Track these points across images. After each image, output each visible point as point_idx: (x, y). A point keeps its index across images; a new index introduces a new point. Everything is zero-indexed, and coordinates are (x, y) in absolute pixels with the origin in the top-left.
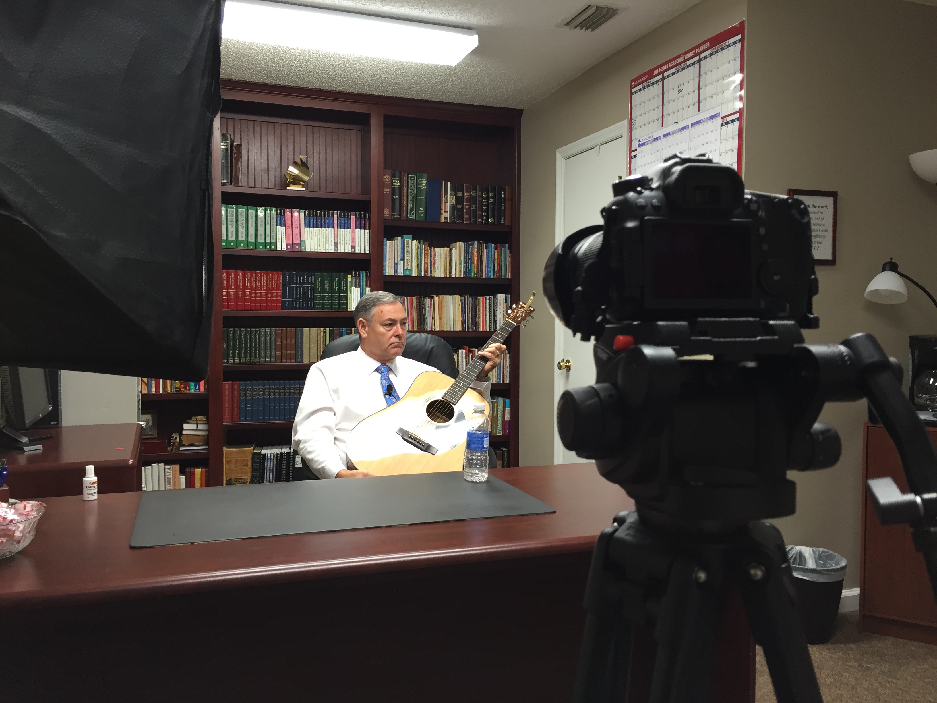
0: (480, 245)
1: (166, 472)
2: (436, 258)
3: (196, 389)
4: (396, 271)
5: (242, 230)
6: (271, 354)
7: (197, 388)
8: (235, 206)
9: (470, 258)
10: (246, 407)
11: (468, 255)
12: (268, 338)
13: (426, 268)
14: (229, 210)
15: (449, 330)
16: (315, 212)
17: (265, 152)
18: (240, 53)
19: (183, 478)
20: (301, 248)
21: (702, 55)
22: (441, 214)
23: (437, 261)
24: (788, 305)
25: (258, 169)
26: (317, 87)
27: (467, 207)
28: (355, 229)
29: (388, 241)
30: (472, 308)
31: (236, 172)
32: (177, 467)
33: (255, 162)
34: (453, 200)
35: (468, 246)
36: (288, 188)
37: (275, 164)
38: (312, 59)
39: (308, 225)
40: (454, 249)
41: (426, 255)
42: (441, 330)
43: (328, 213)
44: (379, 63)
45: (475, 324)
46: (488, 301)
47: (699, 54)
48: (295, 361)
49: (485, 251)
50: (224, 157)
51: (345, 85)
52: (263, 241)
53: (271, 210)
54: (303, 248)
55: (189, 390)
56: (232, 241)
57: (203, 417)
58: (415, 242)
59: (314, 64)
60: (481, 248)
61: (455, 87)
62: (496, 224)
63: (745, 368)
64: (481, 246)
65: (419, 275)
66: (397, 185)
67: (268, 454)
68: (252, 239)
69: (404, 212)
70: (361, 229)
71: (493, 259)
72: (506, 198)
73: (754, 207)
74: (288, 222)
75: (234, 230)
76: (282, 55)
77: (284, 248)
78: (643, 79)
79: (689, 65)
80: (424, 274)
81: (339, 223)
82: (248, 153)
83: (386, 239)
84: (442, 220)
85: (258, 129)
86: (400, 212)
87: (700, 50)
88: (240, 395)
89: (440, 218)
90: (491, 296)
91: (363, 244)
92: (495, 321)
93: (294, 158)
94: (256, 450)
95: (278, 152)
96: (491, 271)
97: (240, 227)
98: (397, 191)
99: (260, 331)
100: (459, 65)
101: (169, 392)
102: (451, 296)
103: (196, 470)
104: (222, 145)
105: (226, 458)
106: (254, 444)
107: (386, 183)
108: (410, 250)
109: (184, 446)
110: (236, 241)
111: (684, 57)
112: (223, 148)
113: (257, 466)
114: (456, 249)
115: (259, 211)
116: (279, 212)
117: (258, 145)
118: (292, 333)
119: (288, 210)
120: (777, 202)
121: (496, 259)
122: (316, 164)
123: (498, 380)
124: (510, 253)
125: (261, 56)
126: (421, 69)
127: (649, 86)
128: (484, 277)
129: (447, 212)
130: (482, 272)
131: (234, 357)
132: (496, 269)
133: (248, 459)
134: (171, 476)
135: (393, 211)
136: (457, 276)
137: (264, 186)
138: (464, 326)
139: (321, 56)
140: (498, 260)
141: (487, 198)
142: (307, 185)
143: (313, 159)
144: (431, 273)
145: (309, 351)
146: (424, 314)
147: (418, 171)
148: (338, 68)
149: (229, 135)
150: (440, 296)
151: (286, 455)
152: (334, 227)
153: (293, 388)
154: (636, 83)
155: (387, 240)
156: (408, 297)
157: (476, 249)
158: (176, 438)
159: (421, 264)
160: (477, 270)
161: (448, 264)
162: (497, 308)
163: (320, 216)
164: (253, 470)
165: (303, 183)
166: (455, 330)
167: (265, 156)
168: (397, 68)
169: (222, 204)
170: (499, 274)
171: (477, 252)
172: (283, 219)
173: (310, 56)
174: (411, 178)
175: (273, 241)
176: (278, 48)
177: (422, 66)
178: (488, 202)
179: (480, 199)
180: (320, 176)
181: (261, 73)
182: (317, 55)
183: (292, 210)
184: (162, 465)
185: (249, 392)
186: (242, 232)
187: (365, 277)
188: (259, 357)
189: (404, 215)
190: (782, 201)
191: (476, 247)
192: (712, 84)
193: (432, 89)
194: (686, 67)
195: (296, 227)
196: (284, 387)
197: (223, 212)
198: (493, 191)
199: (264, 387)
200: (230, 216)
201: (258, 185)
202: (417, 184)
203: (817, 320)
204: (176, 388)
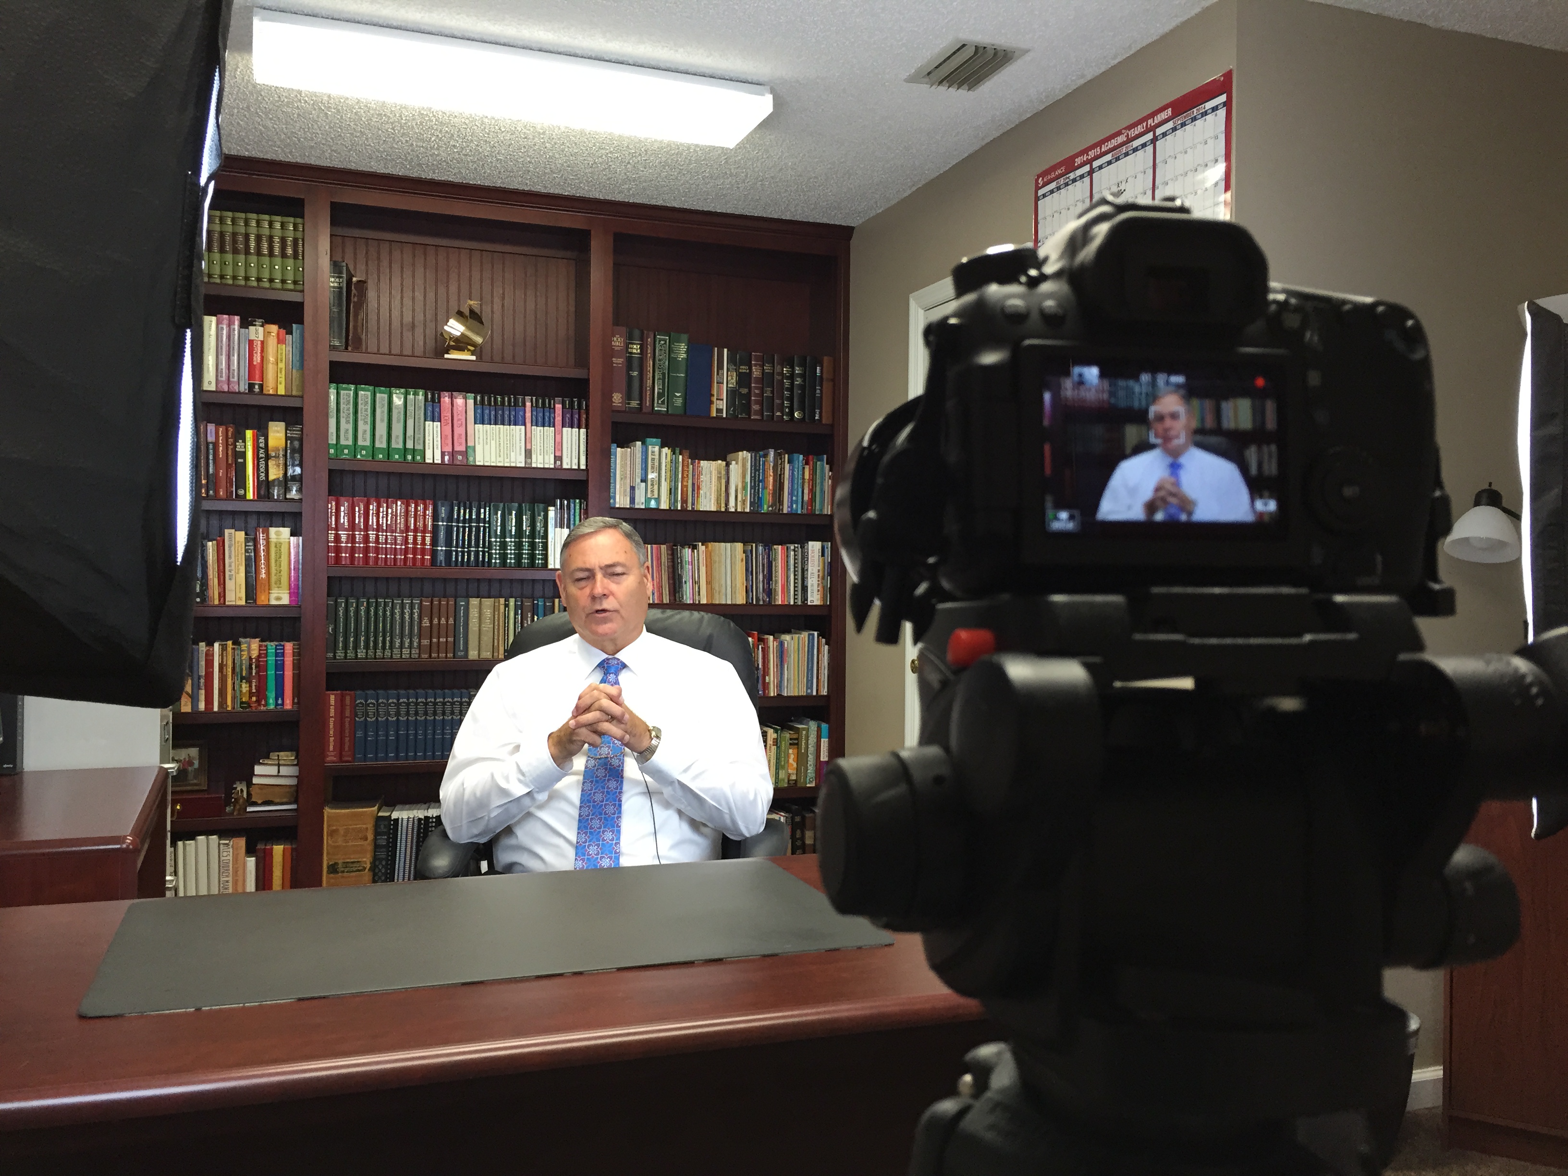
0: (778, 456)
1: (221, 851)
2: (702, 478)
3: (277, 704)
4: (632, 500)
5: (364, 427)
6: (411, 642)
7: (280, 702)
8: (352, 387)
9: (761, 478)
10: (366, 736)
11: (757, 473)
12: (407, 616)
13: (685, 496)
14: (342, 392)
15: (724, 602)
16: (493, 399)
17: (408, 294)
18: (361, 123)
19: (251, 862)
20: (467, 459)
21: (1159, 131)
22: (711, 402)
23: (703, 484)
24: (1379, 558)
25: (396, 323)
26: (499, 184)
27: (757, 391)
28: (563, 427)
29: (619, 449)
30: (763, 565)
31: (355, 327)
32: (241, 842)
33: (390, 310)
34: (732, 379)
35: (758, 458)
36: (446, 356)
37: (425, 316)
38: (488, 134)
39: (481, 420)
40: (734, 462)
41: (686, 473)
42: (710, 602)
43: (516, 400)
44: (603, 143)
45: (769, 592)
46: (792, 553)
47: (1153, 129)
48: (454, 655)
49: (787, 466)
50: (336, 302)
51: (546, 181)
52: (401, 446)
53: (415, 394)
54: (471, 459)
55: (265, 705)
56: (347, 447)
57: (289, 753)
58: (666, 450)
59: (492, 143)
60: (780, 462)
61: (735, 186)
62: (807, 420)
63: (1273, 712)
64: (781, 459)
65: (672, 508)
66: (635, 354)
67: (402, 819)
68: (381, 443)
69: (648, 399)
70: (572, 427)
71: (800, 481)
72: (825, 376)
73: (1292, 321)
74: (446, 414)
75: (350, 427)
76: (435, 127)
77: (438, 460)
78: (1057, 173)
79: (1137, 147)
80: (682, 506)
81: (534, 417)
82: (379, 297)
83: (615, 445)
84: (714, 414)
85: (397, 254)
86: (641, 398)
87: (1156, 122)
88: (356, 715)
89: (709, 410)
90: (796, 545)
91: (575, 454)
92: (805, 589)
93: (459, 306)
94: (384, 811)
95: (431, 295)
96: (797, 503)
97: (360, 424)
98: (636, 364)
99: (393, 602)
100: (741, 146)
101: (229, 709)
102: (728, 545)
103: (275, 847)
104: (333, 282)
105: (329, 826)
106: (380, 802)
107: (616, 348)
108: (657, 464)
109: (255, 804)
110: (353, 447)
111: (1128, 134)
112: (334, 287)
113: (382, 840)
114: (737, 463)
115: (394, 396)
116: (430, 396)
117: (396, 281)
118: (449, 606)
119: (447, 394)
120: (1348, 312)
121: (806, 481)
122: (497, 316)
123: (809, 691)
124: (831, 470)
125: (399, 129)
126: (677, 154)
127: (1067, 185)
128: (785, 511)
129: (722, 400)
130: (781, 502)
131: (346, 647)
132: (806, 498)
133: (367, 828)
134: (231, 858)
135: (629, 397)
136: (739, 510)
137: (405, 353)
138: (751, 596)
139: (503, 130)
140: (809, 482)
141: (792, 377)
142: (481, 351)
143: (492, 308)
144: (693, 504)
145: (479, 638)
146: (679, 574)
147: (672, 329)
148: (534, 150)
149: (344, 264)
150: (709, 544)
151: (434, 820)
152: (525, 424)
153: (448, 702)
154: (1045, 180)
155: (618, 447)
156: (654, 546)
157: (772, 464)
158: (242, 791)
159: (676, 488)
160: (773, 500)
161: (723, 489)
162: (808, 564)
163: (501, 405)
164: (376, 847)
165: (472, 348)
166: (734, 603)
167: (408, 302)
168: (635, 153)
169: (330, 382)
170: (812, 507)
171: (773, 468)
172: (437, 410)
173: (485, 128)
174: (660, 341)
175: (419, 447)
176: (427, 115)
177: (678, 149)
178: (792, 384)
179: (780, 378)
180: (503, 335)
181: (400, 158)
182: (497, 127)
183: (452, 394)
184: (214, 838)
185: (371, 710)
186: (365, 431)
187: (577, 511)
188: (391, 648)
189: (648, 405)
190: (1359, 308)
191: (772, 459)
192: (1177, 179)
193: (697, 190)
194: (1131, 152)
195: (460, 422)
196: (433, 700)
197: (333, 397)
198: (803, 364)
199: (398, 700)
200: (344, 404)
201: (396, 350)
202: (670, 350)
203: (1449, 595)
204: (242, 703)
